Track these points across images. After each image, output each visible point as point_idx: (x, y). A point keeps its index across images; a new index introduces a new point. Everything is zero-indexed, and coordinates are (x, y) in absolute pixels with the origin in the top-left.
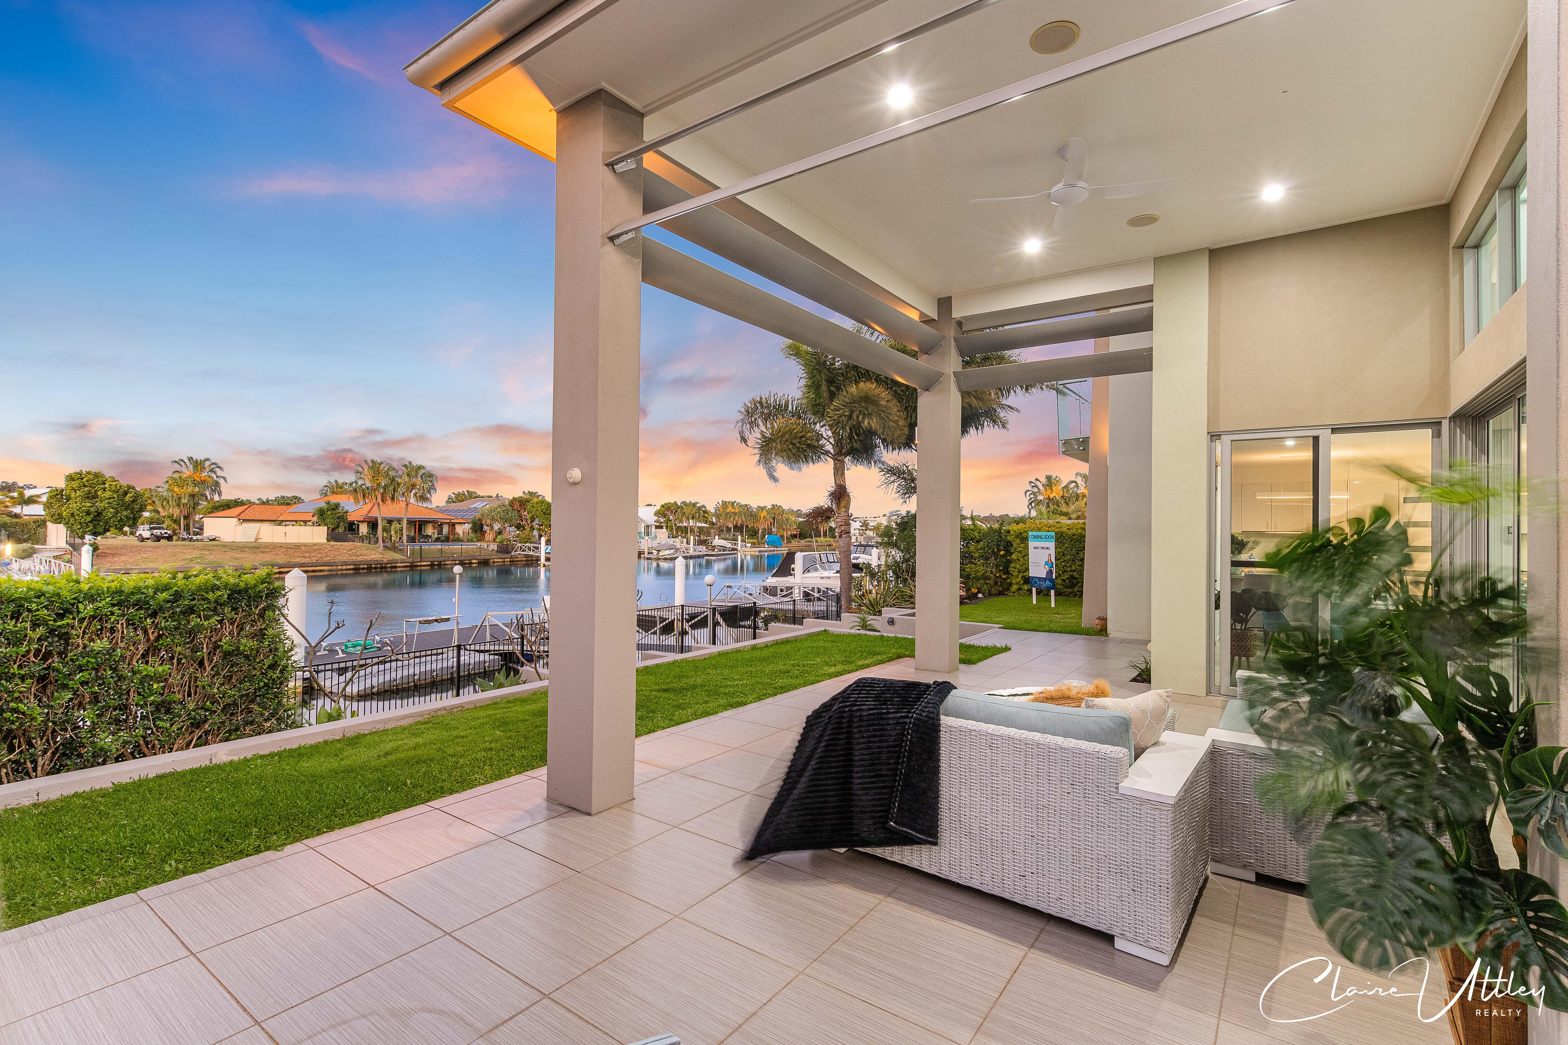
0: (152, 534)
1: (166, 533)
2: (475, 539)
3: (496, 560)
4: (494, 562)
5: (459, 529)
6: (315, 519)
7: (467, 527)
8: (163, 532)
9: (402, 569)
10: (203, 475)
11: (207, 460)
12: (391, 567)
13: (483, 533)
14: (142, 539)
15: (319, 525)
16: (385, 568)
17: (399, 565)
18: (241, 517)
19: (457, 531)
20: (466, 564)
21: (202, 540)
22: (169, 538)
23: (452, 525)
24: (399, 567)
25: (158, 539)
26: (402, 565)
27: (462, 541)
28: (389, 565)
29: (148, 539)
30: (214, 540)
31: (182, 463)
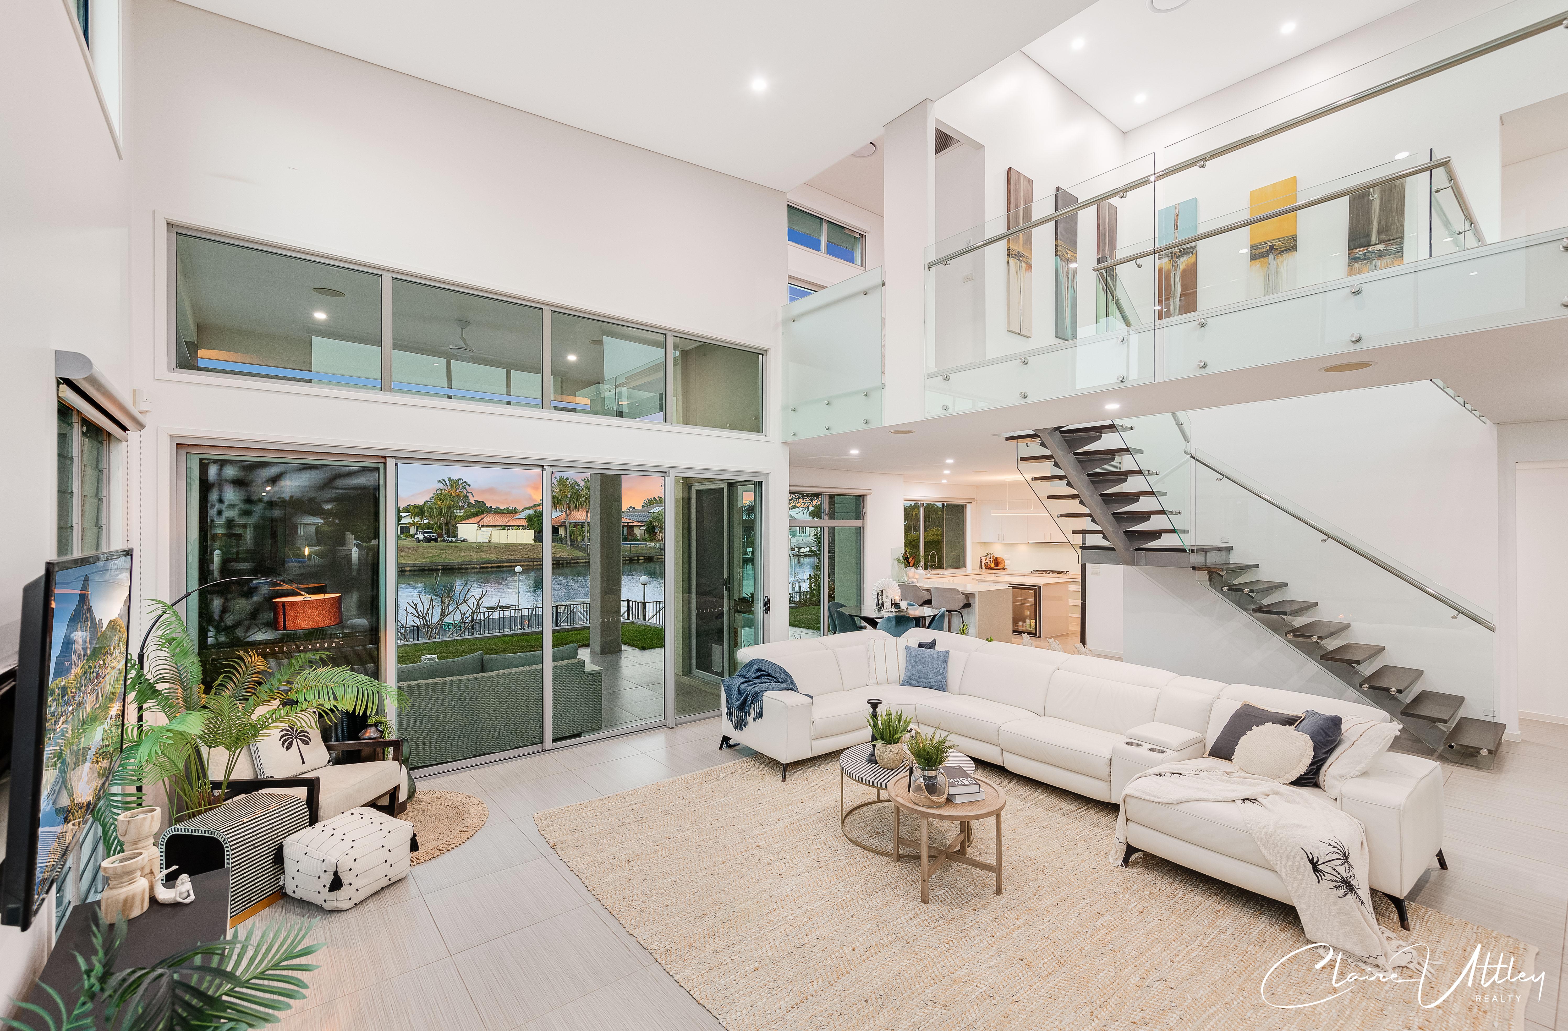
0: (424, 537)
1: (433, 536)
2: (649, 539)
3: (659, 557)
4: (658, 559)
5: (637, 531)
6: (526, 524)
7: (643, 529)
8: (431, 535)
9: (583, 564)
10: (458, 491)
11: (460, 479)
12: (575, 563)
13: (655, 534)
14: (419, 541)
15: (529, 529)
16: (570, 563)
17: (580, 561)
18: (480, 523)
19: (635, 532)
20: (634, 560)
21: (456, 541)
22: (436, 540)
23: (631, 528)
24: (581, 563)
25: (428, 540)
26: (583, 561)
27: (638, 541)
28: (573, 561)
29: (422, 540)
30: (463, 541)
31: (444, 482)
